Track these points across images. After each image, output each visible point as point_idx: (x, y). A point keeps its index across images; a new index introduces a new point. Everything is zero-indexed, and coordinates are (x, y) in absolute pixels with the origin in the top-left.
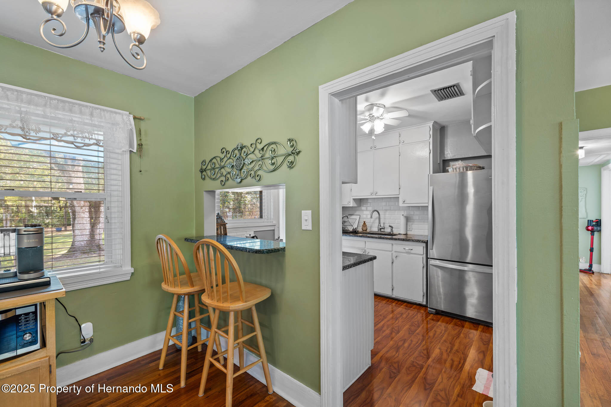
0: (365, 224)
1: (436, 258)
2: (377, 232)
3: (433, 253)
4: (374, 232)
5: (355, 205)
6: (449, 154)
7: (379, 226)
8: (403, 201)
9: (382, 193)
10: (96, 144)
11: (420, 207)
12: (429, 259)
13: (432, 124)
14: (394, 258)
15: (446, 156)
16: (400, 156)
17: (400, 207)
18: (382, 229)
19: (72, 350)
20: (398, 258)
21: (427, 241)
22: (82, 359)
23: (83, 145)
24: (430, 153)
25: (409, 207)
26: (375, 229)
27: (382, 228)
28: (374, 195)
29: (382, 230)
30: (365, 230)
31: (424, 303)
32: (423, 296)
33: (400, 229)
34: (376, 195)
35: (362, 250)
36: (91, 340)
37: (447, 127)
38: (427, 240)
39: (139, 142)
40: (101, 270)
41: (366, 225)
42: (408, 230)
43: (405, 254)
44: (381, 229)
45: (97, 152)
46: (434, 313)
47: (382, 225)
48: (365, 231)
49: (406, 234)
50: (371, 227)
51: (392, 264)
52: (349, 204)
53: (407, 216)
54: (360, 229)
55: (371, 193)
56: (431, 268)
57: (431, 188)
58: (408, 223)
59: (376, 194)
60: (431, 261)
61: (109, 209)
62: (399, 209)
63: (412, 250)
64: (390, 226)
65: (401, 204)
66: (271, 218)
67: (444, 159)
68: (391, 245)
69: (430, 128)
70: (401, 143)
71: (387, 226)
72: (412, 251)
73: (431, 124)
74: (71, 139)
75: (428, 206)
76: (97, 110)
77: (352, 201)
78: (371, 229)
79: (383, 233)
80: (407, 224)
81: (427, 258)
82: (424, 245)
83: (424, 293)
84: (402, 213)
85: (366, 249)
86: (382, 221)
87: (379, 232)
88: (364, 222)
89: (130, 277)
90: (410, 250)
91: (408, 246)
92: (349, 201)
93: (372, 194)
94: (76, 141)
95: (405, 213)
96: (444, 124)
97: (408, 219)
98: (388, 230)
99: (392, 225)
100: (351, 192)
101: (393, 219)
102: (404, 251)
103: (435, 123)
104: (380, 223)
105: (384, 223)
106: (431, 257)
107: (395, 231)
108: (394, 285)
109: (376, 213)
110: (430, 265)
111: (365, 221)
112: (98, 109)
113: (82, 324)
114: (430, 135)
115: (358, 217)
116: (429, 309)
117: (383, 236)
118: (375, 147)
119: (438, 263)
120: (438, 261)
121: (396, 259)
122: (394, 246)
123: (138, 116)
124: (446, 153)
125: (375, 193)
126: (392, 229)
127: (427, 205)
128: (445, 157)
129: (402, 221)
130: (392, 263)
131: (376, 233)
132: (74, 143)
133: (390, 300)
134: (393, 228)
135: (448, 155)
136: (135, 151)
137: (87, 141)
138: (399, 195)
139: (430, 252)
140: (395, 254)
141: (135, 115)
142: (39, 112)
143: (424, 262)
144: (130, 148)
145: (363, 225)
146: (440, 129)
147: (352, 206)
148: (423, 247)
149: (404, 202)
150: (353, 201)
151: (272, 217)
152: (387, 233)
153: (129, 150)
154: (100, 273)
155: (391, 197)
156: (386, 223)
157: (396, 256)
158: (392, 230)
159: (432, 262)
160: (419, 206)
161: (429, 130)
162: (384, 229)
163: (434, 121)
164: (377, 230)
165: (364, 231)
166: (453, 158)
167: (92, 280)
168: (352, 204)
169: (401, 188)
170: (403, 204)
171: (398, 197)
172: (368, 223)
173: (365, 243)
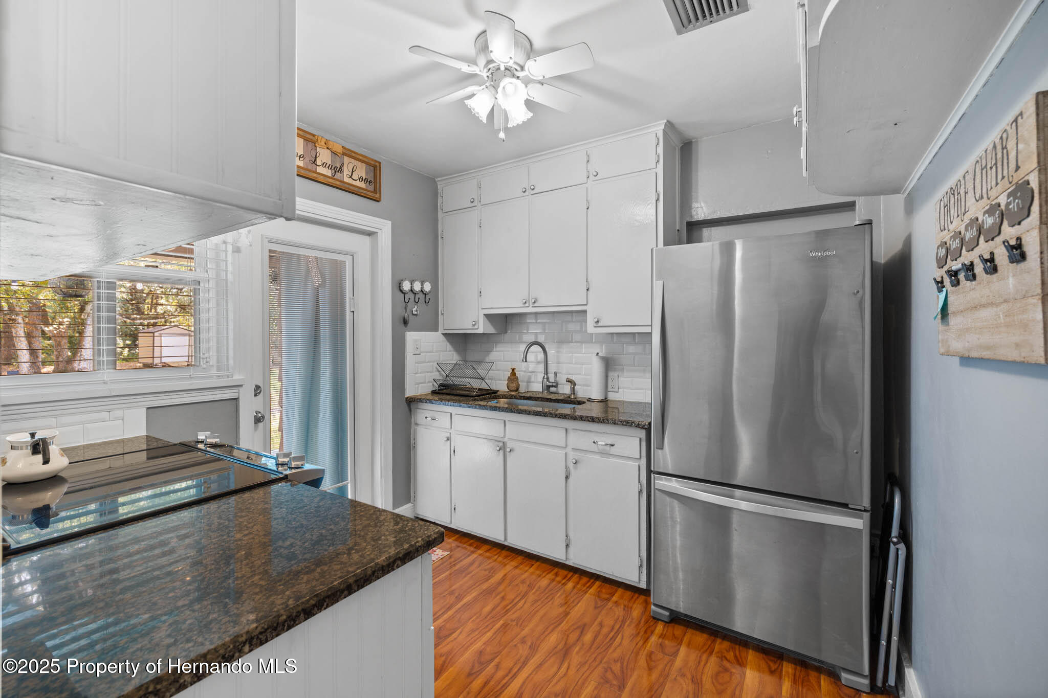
0: (515, 374)
1: (671, 472)
2: (540, 395)
3: (666, 458)
4: (535, 395)
5: (491, 330)
6: (702, 207)
7: (546, 380)
8: (596, 320)
9: (550, 300)
11: (636, 335)
12: (652, 475)
13: (663, 127)
14: (571, 466)
15: (694, 213)
16: (588, 208)
17: (592, 334)
18: (552, 386)
20: (579, 465)
21: (650, 424)
24: (657, 200)
25: (612, 334)
26: (537, 387)
27: (550, 384)
28: (531, 305)
29: (552, 389)
30: (514, 389)
31: (643, 585)
32: (641, 566)
33: (590, 388)
34: (536, 305)
35: (497, 443)
37: (697, 142)
38: (649, 421)
41: (517, 379)
42: (609, 389)
43: (597, 457)
44: (549, 387)
46: (666, 620)
47: (552, 379)
48: (513, 391)
49: (605, 401)
50: (529, 382)
51: (566, 481)
52: (476, 327)
53: (609, 356)
54: (502, 388)
55: (524, 301)
56: (657, 497)
57: (658, 285)
58: (611, 374)
59: (535, 302)
60: (661, 479)
62: (589, 339)
63: (612, 445)
64: (569, 381)
65: (591, 328)
66: (228, 365)
67: (689, 220)
68: (565, 431)
69: (658, 139)
70: (591, 177)
71: (562, 379)
72: (613, 450)
73: (659, 128)
75: (650, 334)
77: (482, 320)
78: (528, 386)
79: (553, 397)
80: (607, 377)
81: (649, 472)
82: (643, 434)
83: (641, 561)
84: (596, 348)
85: (506, 440)
86: (552, 368)
87: (546, 395)
88: (513, 370)
90: (608, 448)
91: (603, 435)
92: (476, 320)
93: (525, 303)
95: (604, 351)
96: (691, 133)
97: (609, 364)
98: (565, 390)
99: (573, 378)
100: (480, 298)
101: (576, 364)
102: (594, 448)
103: (670, 125)
104: (546, 373)
105: (556, 374)
106: (659, 470)
107: (581, 393)
108: (571, 534)
109: (536, 348)
110: (657, 491)
111: (513, 367)
114: (659, 156)
116: (653, 607)
118: (532, 187)
119: (674, 485)
120: (674, 483)
121: (575, 468)
122: (572, 436)
124: (695, 205)
125: (533, 301)
126: (574, 388)
127: (648, 330)
128: (691, 216)
129: (596, 368)
130: (567, 478)
131: (538, 398)
133: (563, 572)
134: (575, 384)
135: (700, 211)
138: (586, 305)
139: (657, 454)
140: (572, 456)
143: (641, 479)
145: (509, 378)
146: (682, 148)
147: (483, 332)
148: (640, 439)
149: (597, 322)
150: (487, 322)
151: (231, 362)
152: (561, 397)
156: (560, 374)
157: (574, 461)
158: (573, 390)
159: (661, 483)
160: (634, 334)
161: (655, 144)
162: (556, 386)
163: (668, 121)
164: (541, 390)
165: (511, 391)
166: (710, 217)
168: (482, 327)
169: (590, 289)
170: (595, 327)
171: (585, 312)
172: (519, 371)
173: (505, 426)
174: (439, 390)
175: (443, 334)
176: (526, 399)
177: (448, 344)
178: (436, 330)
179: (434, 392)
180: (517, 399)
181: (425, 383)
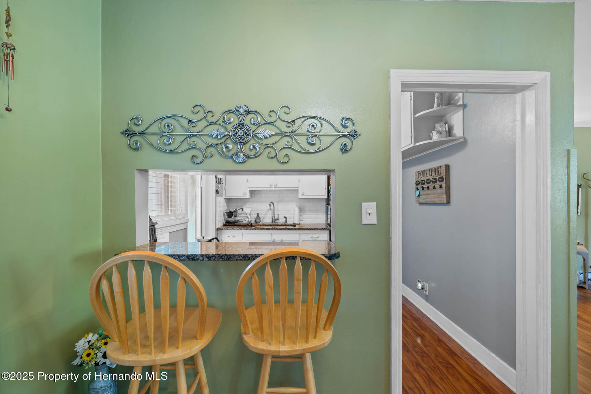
0: (259, 216)
2: (271, 224)
7: (274, 218)
8: (302, 193)
17: (299, 198)
26: (268, 220)
28: (274, 187)
33: (293, 219)
34: (276, 187)
42: (300, 220)
44: (275, 220)
47: (276, 216)
48: (258, 223)
49: (299, 224)
50: (265, 219)
52: (245, 195)
54: (253, 222)
58: (302, 214)
63: (318, 237)
64: (284, 217)
65: (299, 196)
71: (280, 217)
72: (318, 239)
77: (247, 192)
78: (264, 221)
82: (328, 232)
86: (276, 213)
87: (274, 224)
88: (258, 214)
92: (245, 192)
93: (271, 186)
97: (301, 210)
98: (282, 221)
99: (286, 216)
100: (247, 183)
101: (287, 210)
102: (311, 239)
104: (274, 214)
115: (249, 209)
117: (276, 227)
122: (302, 236)
125: (275, 185)
127: (320, 197)
129: (296, 212)
134: (287, 218)
138: (298, 188)
145: (256, 218)
147: (248, 198)
148: (326, 234)
150: (249, 192)
152: (281, 224)
155: (284, 190)
156: (280, 215)
158: (286, 221)
162: (278, 220)
164: (271, 222)
168: (247, 195)
169: (300, 182)
170: (302, 196)
171: (298, 190)
172: (261, 215)
173: (272, 235)
174: (226, 224)
175: (225, 198)
176: (266, 226)
177: (225, 203)
178: (222, 197)
179: (224, 225)
180: (262, 226)
181: (221, 221)
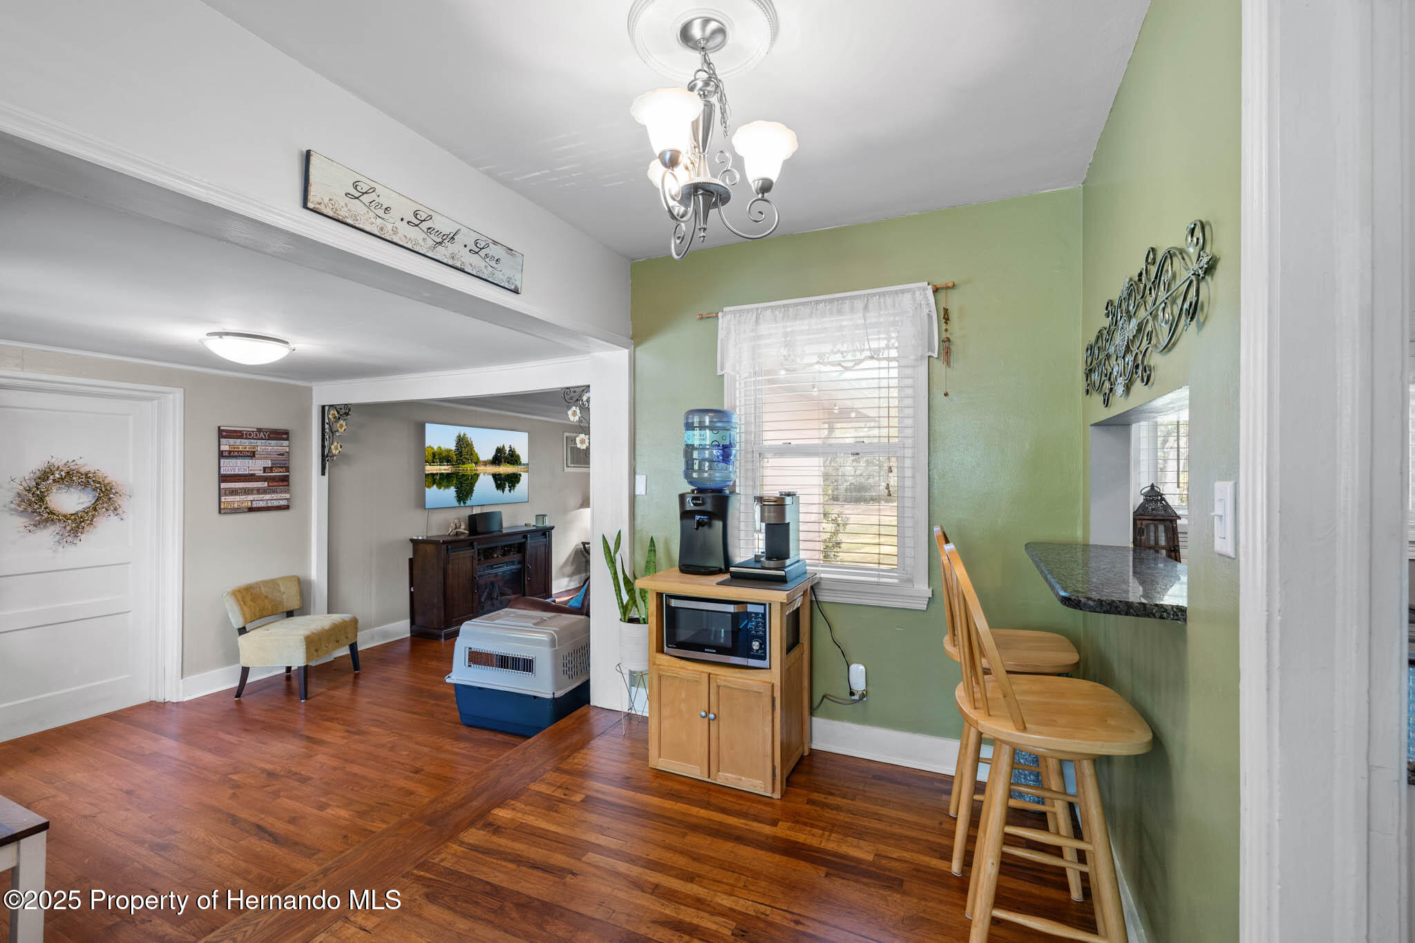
10: (872, 358)
19: (837, 698)
22: (853, 722)
23: (853, 363)
36: (863, 696)
39: (944, 335)
40: (883, 580)
45: (877, 371)
61: (891, 472)
74: (838, 357)
76: (875, 298)
89: (926, 606)
94: (846, 359)
112: (875, 296)
113: (852, 663)
123: (940, 282)
132: (843, 364)
136: (936, 355)
137: (859, 356)
141: (936, 284)
142: (803, 328)
144: (929, 351)
153: (927, 355)
154: (878, 584)
167: (867, 593)
